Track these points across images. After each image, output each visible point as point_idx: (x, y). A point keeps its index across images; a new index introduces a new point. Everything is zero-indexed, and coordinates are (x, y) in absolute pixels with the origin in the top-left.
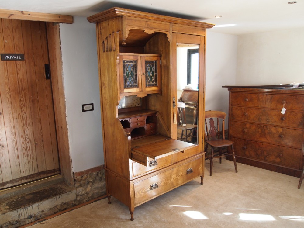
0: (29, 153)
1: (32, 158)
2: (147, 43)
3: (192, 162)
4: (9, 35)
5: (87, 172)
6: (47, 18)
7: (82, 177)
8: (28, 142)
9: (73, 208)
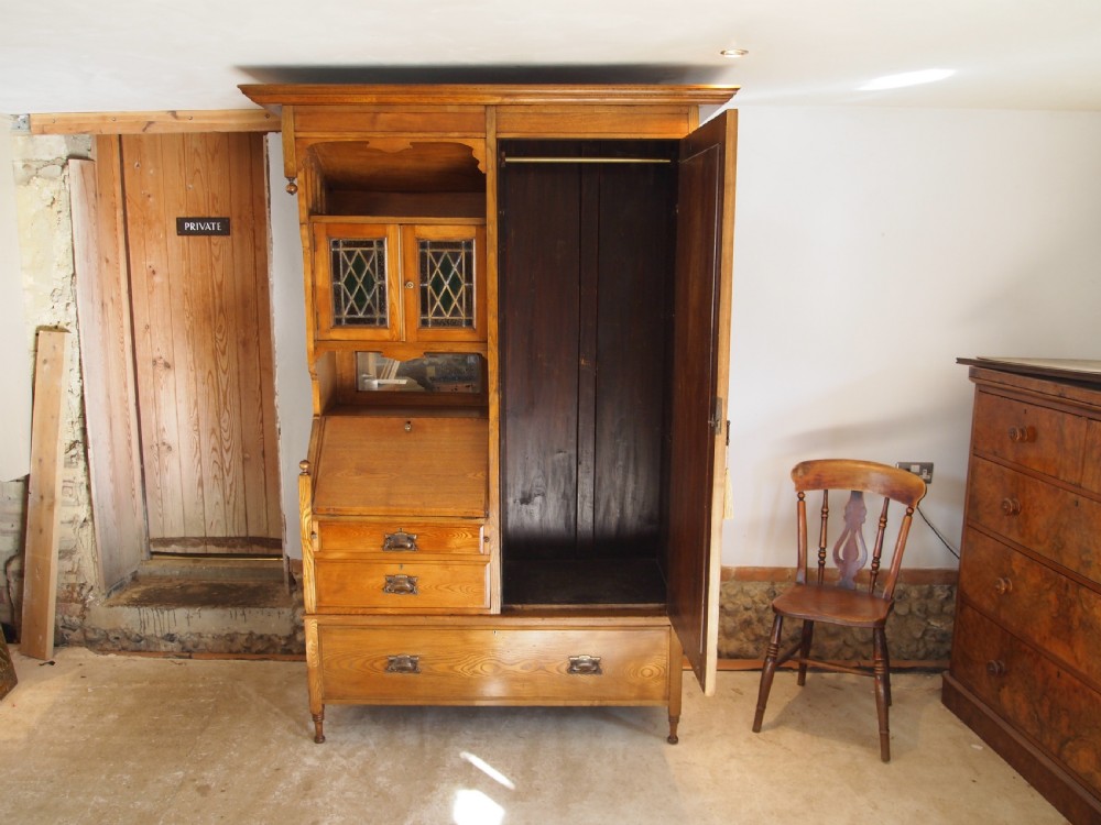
0: (229, 480)
1: (233, 494)
4: (198, 171)
6: (232, 122)
8: (227, 451)
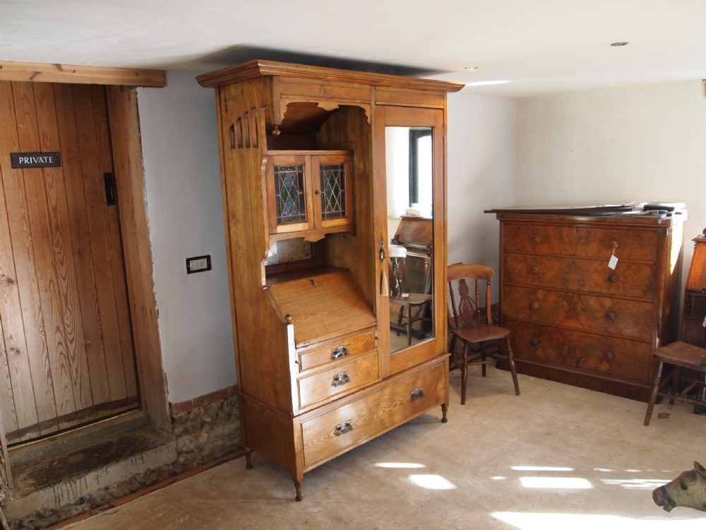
0: (74, 365)
1: (79, 375)
2: (323, 125)
3: (422, 376)
4: (28, 113)
5: (200, 401)
6: (110, 77)
7: (189, 413)
8: (71, 342)
9: (172, 479)
